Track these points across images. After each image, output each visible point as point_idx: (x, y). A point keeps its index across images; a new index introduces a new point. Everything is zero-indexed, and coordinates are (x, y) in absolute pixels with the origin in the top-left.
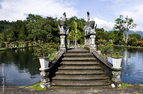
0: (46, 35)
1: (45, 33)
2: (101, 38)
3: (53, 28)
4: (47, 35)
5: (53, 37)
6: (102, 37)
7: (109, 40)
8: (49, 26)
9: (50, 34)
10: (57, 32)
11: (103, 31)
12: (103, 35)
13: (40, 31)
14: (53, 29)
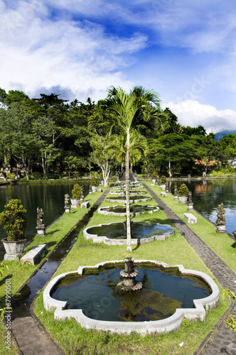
0: (38, 149)
1: (34, 142)
2: (204, 155)
3: (60, 127)
4: (41, 150)
5: (59, 155)
6: (209, 152)
7: (229, 161)
8: (46, 122)
9: (51, 145)
10: (74, 142)
11: (204, 133)
12: (211, 145)
13: (18, 139)
14: (58, 132)
